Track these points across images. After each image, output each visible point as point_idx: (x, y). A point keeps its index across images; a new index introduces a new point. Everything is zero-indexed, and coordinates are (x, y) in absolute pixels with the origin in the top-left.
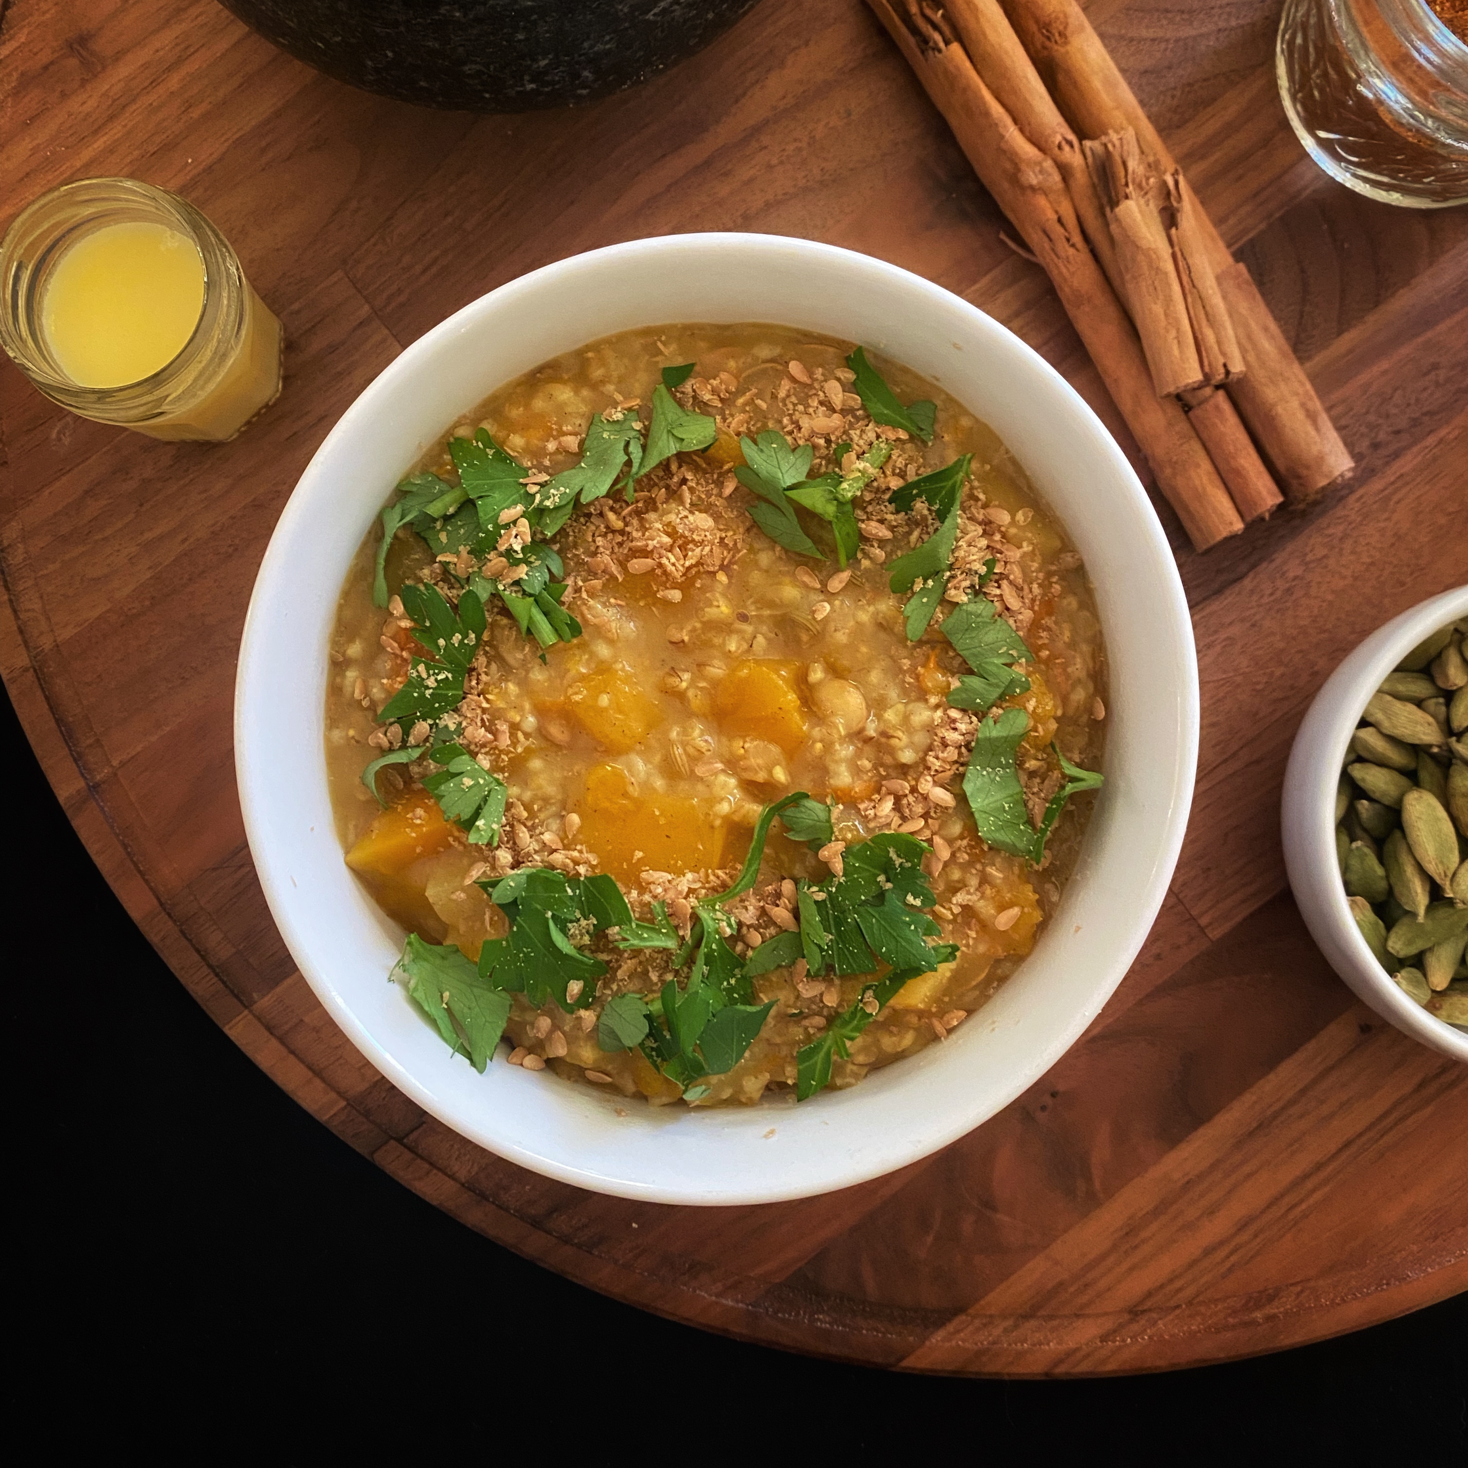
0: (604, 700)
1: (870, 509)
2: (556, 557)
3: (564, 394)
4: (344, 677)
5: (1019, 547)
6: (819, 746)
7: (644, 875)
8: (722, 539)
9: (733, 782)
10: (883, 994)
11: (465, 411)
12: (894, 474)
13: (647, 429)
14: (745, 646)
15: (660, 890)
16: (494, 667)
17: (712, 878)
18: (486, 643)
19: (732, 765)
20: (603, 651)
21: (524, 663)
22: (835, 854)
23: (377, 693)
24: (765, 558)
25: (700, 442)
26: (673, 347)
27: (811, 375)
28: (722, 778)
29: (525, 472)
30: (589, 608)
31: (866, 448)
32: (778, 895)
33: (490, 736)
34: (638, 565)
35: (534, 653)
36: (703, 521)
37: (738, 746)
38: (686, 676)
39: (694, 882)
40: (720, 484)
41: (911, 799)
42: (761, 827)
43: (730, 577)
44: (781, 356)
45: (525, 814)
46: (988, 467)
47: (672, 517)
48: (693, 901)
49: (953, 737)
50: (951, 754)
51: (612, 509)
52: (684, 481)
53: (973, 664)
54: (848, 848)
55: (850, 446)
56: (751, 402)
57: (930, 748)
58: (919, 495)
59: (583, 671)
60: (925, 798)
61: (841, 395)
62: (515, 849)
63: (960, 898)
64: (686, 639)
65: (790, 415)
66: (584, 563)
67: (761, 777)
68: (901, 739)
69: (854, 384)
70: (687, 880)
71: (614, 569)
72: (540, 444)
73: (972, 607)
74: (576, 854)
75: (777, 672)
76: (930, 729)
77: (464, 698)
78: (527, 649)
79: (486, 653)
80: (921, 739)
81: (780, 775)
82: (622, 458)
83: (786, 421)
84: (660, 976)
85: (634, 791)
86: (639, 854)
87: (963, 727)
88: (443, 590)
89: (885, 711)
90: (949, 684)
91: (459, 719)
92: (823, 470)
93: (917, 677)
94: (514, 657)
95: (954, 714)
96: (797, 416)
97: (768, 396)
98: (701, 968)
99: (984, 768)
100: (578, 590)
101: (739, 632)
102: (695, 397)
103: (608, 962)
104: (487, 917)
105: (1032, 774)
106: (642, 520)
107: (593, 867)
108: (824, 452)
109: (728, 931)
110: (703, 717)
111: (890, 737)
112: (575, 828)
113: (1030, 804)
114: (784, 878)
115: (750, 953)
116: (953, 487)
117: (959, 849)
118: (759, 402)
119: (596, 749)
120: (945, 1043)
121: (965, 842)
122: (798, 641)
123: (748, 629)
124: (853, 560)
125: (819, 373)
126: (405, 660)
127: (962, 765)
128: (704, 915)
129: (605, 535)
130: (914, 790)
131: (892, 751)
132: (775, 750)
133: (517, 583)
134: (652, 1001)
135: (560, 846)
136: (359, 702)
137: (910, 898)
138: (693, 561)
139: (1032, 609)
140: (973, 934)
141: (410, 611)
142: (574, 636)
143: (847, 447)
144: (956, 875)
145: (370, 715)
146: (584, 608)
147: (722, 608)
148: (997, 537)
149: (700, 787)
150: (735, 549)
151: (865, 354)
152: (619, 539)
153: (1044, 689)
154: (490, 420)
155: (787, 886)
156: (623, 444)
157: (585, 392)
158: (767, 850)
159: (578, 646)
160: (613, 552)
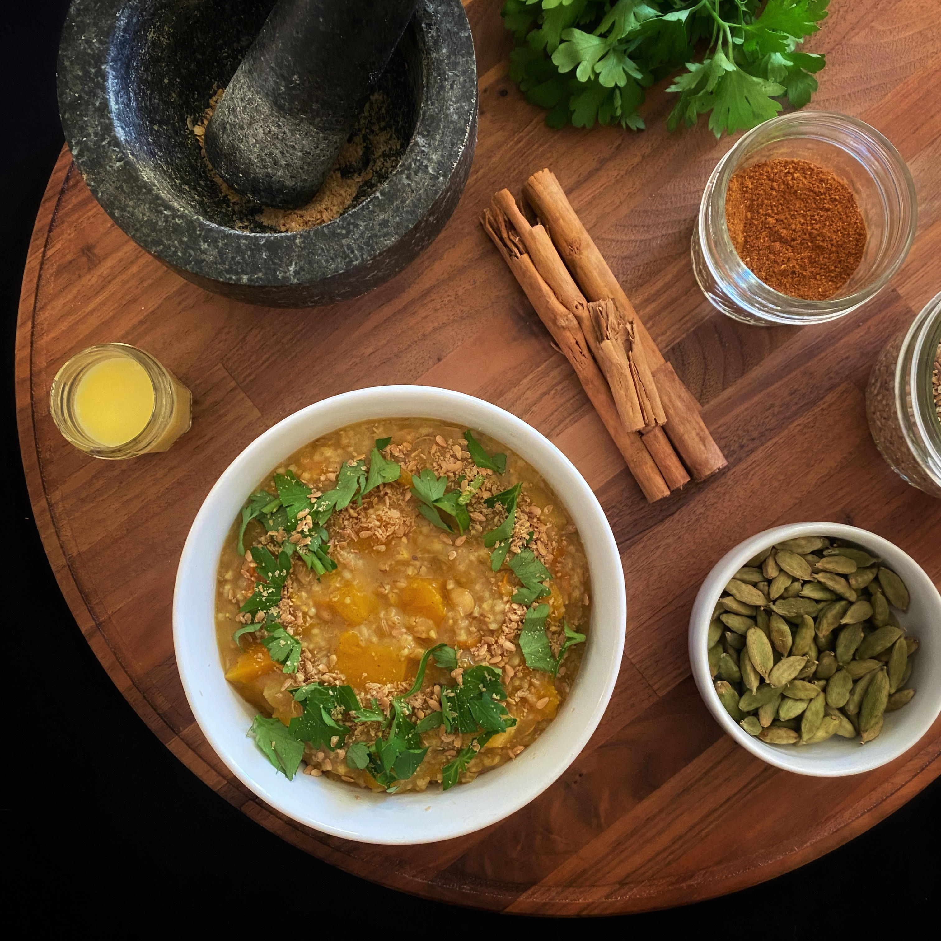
0: (348, 600)
1: (475, 506)
2: (325, 531)
3: (329, 452)
4: (224, 589)
5: (546, 525)
6: (451, 621)
7: (367, 685)
8: (404, 521)
9: (410, 638)
10: (482, 742)
11: (282, 461)
12: (486, 490)
13: (368, 469)
14: (416, 572)
15: (374, 693)
16: (295, 585)
17: (400, 686)
18: (293, 573)
19: (410, 629)
20: (347, 575)
21: (310, 582)
22: (459, 675)
23: (239, 596)
24: (425, 530)
25: (392, 478)
26: (381, 429)
27: (447, 442)
28: (405, 636)
29: (310, 491)
30: (341, 555)
31: (472, 478)
32: (432, 693)
33: (293, 618)
34: (364, 534)
35: (314, 578)
36: (395, 514)
37: (413, 621)
38: (388, 587)
39: (391, 688)
40: (403, 494)
41: (495, 646)
42: (424, 660)
43: (408, 539)
44: (432, 433)
45: (310, 656)
46: (531, 485)
47: (380, 512)
48: (390, 698)
49: (514, 617)
50: (514, 625)
51: (352, 508)
52: (386, 494)
53: (524, 582)
54: (465, 671)
55: (465, 477)
56: (418, 455)
57: (504, 622)
58: (498, 501)
59: (338, 585)
60: (502, 646)
61: (460, 453)
62: (306, 673)
63: (520, 694)
64: (388, 569)
65: (437, 462)
66: (338, 533)
67: (424, 636)
68: (490, 618)
69: (468, 446)
70: (388, 687)
71: (353, 536)
72: (317, 477)
73: (523, 555)
74: (334, 675)
75: (431, 584)
76: (504, 613)
77: (281, 600)
78: (311, 576)
79: (291, 578)
80: (500, 617)
81: (433, 634)
82: (356, 486)
83: (435, 464)
84: (376, 733)
85: (363, 644)
86: (365, 675)
87: (519, 612)
88: (271, 548)
89: (483, 603)
90: (513, 591)
91: (278, 610)
92: (453, 487)
93: (498, 587)
94: (305, 580)
95: (515, 606)
96: (440, 462)
97: (426, 453)
98: (394, 730)
99: (529, 632)
100: (335, 546)
101: (413, 565)
102: (391, 454)
103: (351, 727)
104: (293, 705)
105: (554, 633)
106: (366, 514)
107: (343, 681)
108: (453, 479)
109: (407, 712)
110: (396, 606)
111: (485, 617)
112: (334, 662)
113: (553, 648)
114: (435, 685)
115: (419, 722)
116: (513, 498)
117: (518, 670)
118: (422, 455)
119: (344, 624)
120: (514, 761)
121: (521, 667)
122: (442, 569)
123: (418, 563)
124: (467, 530)
125: (450, 442)
126: (253, 581)
127: (520, 630)
128: (396, 704)
129: (348, 520)
130: (496, 642)
131: (486, 624)
132: (431, 622)
133: (306, 545)
134: (372, 746)
135: (327, 671)
136: (231, 601)
137: (494, 696)
138: (390, 533)
139: (553, 554)
140: (526, 711)
141: (256, 558)
142: (333, 569)
143: (464, 478)
144: (517, 683)
145: (236, 606)
146: (338, 555)
147: (405, 555)
148: (535, 520)
149: (394, 641)
150: (411, 526)
151: (472, 432)
152: (356, 521)
153: (558, 593)
154: (294, 465)
155: (437, 688)
156: (356, 479)
157: (339, 451)
158: (427, 671)
159: (336, 574)
160: (352, 528)
